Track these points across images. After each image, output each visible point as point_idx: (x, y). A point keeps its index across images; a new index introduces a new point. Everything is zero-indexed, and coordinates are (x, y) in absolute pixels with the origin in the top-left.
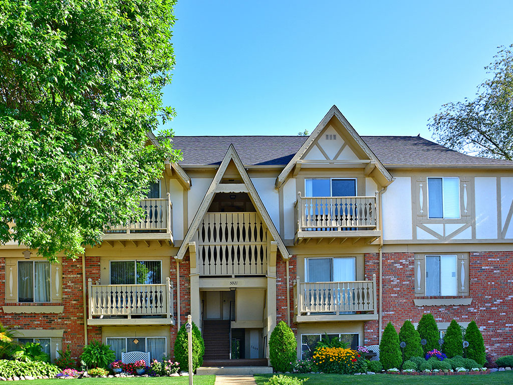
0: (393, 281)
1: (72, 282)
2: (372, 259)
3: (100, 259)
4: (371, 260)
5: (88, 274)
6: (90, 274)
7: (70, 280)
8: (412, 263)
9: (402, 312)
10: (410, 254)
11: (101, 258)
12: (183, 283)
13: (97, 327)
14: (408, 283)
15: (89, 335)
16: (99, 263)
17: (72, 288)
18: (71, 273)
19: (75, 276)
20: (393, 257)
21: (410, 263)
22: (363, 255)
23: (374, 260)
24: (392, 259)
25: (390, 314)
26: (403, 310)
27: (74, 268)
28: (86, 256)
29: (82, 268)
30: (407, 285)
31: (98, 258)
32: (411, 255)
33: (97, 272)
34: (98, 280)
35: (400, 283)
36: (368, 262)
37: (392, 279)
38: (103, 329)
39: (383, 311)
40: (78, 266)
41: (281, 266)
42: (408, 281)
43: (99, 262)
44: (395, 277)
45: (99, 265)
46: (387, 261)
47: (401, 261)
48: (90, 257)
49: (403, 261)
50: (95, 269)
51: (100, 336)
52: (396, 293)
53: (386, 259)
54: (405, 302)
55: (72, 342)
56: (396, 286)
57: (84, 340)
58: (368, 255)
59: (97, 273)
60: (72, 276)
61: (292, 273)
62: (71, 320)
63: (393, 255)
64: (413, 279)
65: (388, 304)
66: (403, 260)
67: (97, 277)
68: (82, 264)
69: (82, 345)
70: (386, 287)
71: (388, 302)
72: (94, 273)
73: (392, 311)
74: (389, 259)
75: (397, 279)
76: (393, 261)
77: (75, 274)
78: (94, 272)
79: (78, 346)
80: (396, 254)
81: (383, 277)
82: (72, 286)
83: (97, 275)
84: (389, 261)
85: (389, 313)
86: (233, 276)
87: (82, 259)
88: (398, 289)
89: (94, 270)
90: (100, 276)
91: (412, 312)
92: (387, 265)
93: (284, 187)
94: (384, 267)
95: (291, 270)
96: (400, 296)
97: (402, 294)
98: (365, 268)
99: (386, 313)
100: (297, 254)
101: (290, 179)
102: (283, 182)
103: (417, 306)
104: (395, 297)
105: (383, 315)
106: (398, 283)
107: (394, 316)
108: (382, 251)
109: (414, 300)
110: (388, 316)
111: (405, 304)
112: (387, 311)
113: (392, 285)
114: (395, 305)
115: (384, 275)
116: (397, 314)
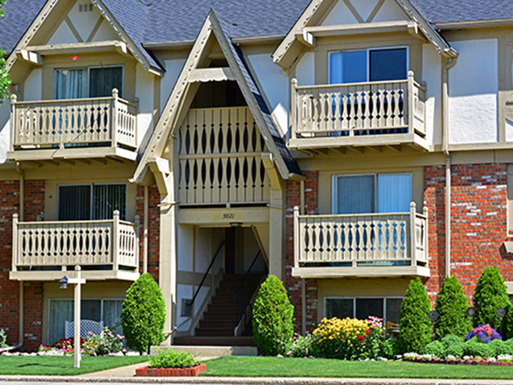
0: (469, 211)
1: (6, 218)
2: (435, 175)
3: (44, 183)
4: (433, 176)
5: (28, 205)
6: (30, 205)
7: (4, 215)
8: (502, 180)
9: (486, 263)
10: (498, 167)
11: (47, 182)
12: (153, 217)
13: (36, 284)
14: (495, 213)
15: (26, 296)
16: (42, 190)
17: (6, 226)
18: (6, 205)
19: (11, 208)
20: (470, 171)
21: (498, 180)
22: (422, 169)
23: (438, 176)
24: (468, 175)
25: (465, 267)
26: (486, 260)
27: (10, 196)
28: (26, 179)
29: (19, 196)
30: (494, 217)
31: (41, 182)
32: (502, 167)
33: (40, 201)
34: (39, 214)
35: (482, 215)
36: (429, 179)
37: (468, 208)
38: (46, 286)
39: (452, 261)
40: (15, 194)
41: (294, 189)
42: (496, 211)
43: (43, 187)
44: (473, 205)
45: (43, 192)
46: (460, 178)
47: (483, 177)
48: (32, 180)
49: (488, 178)
50: (37, 198)
51: (40, 296)
52: (474, 231)
53: (459, 175)
54: (490, 246)
55: (3, 305)
56: (476, 219)
57: (18, 302)
58: (428, 169)
59: (39, 204)
60: (7, 208)
61: (311, 199)
62: (3, 273)
63: (470, 168)
64: (503, 207)
65: (462, 251)
66: (487, 175)
67: (39, 210)
68: (19, 191)
69: (17, 309)
70: (458, 221)
71: (461, 246)
72: (35, 204)
73: (468, 261)
74: (463, 175)
75: (477, 208)
76: (470, 178)
77: (11, 206)
78: (35, 202)
79: (11, 311)
80: (475, 166)
81: (454, 205)
82: (7, 223)
83: (40, 207)
84: (463, 178)
85: (463, 264)
86: (228, 206)
87: (19, 184)
88: (479, 224)
89: (34, 199)
90: (43, 207)
91: (502, 263)
92: (459, 185)
93: (297, 66)
94: (455, 188)
95: (308, 194)
96: (481, 237)
97: (486, 233)
98: (425, 190)
99: (457, 264)
100: (318, 169)
101: (307, 54)
102: (296, 60)
103: (510, 253)
104: (474, 237)
105: (453, 267)
106: (478, 214)
107: (472, 269)
108: (451, 161)
109: (506, 243)
110: (462, 269)
111: (491, 250)
112: (460, 261)
113: (468, 218)
114: (474, 251)
115: (456, 201)
116: (476, 266)
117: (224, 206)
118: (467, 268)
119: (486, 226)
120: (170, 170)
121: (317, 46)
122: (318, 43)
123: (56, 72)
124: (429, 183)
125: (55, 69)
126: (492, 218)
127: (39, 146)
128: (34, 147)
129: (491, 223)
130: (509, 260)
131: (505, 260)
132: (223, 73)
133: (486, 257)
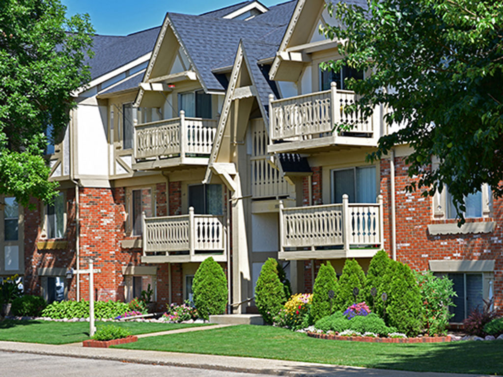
0: (407, 198)
4: (385, 168)
11: (182, 183)
14: (423, 199)
15: (173, 273)
16: (178, 189)
18: (162, 202)
19: (164, 204)
22: (379, 162)
23: (387, 168)
24: (406, 166)
25: (405, 247)
26: (418, 241)
27: (163, 195)
30: (423, 203)
31: (178, 183)
34: (177, 208)
35: (415, 201)
36: (383, 171)
37: (407, 195)
39: (397, 242)
41: (307, 183)
43: (180, 187)
45: (180, 191)
46: (401, 169)
48: (173, 182)
52: (411, 216)
53: (401, 166)
54: (420, 228)
55: (162, 280)
56: (411, 205)
58: (383, 162)
60: (162, 205)
61: (317, 191)
65: (403, 233)
70: (401, 207)
71: (403, 228)
72: (175, 201)
73: (407, 242)
74: (403, 166)
75: (412, 195)
76: (408, 168)
79: (166, 285)
81: (398, 192)
84: (403, 169)
85: (404, 245)
86: (277, 198)
88: (414, 209)
90: (180, 203)
91: (428, 243)
92: (401, 175)
93: (303, 78)
94: (399, 178)
95: (315, 187)
96: (415, 220)
97: (418, 217)
98: (381, 180)
99: (401, 244)
100: (321, 165)
101: (307, 68)
102: (300, 74)
103: (431, 235)
104: (411, 221)
105: (399, 248)
106: (413, 200)
107: (409, 249)
108: (394, 154)
109: (429, 226)
110: (404, 249)
111: (421, 232)
112: (402, 242)
113: (406, 204)
114: (411, 233)
115: (399, 189)
116: (412, 247)
117: (274, 198)
118: (407, 249)
119: (418, 211)
120: (237, 171)
121: (312, 60)
122: (313, 58)
123: (180, 95)
124: (383, 174)
125: (179, 93)
126: (421, 203)
127: (171, 156)
128: (166, 157)
129: (421, 208)
130: (432, 241)
131: (430, 241)
132: (249, 90)
133: (418, 239)
